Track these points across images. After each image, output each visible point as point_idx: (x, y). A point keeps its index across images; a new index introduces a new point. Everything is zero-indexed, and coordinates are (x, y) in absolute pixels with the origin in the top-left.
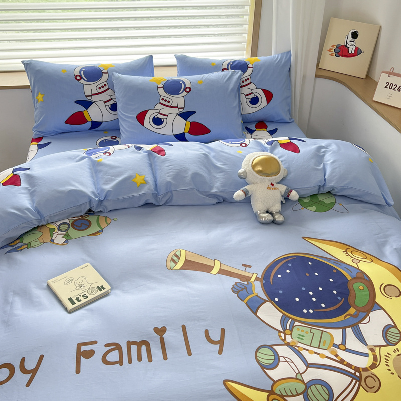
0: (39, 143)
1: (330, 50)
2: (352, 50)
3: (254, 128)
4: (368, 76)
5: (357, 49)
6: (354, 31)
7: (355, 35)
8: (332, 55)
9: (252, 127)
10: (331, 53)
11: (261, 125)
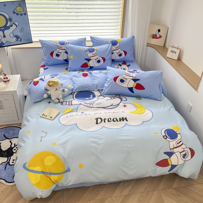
0: (44, 68)
1: (150, 36)
2: (158, 36)
3: (122, 64)
4: (164, 46)
5: (160, 36)
6: (159, 29)
7: (159, 31)
8: (151, 38)
9: (121, 64)
10: (150, 37)
11: (124, 63)
